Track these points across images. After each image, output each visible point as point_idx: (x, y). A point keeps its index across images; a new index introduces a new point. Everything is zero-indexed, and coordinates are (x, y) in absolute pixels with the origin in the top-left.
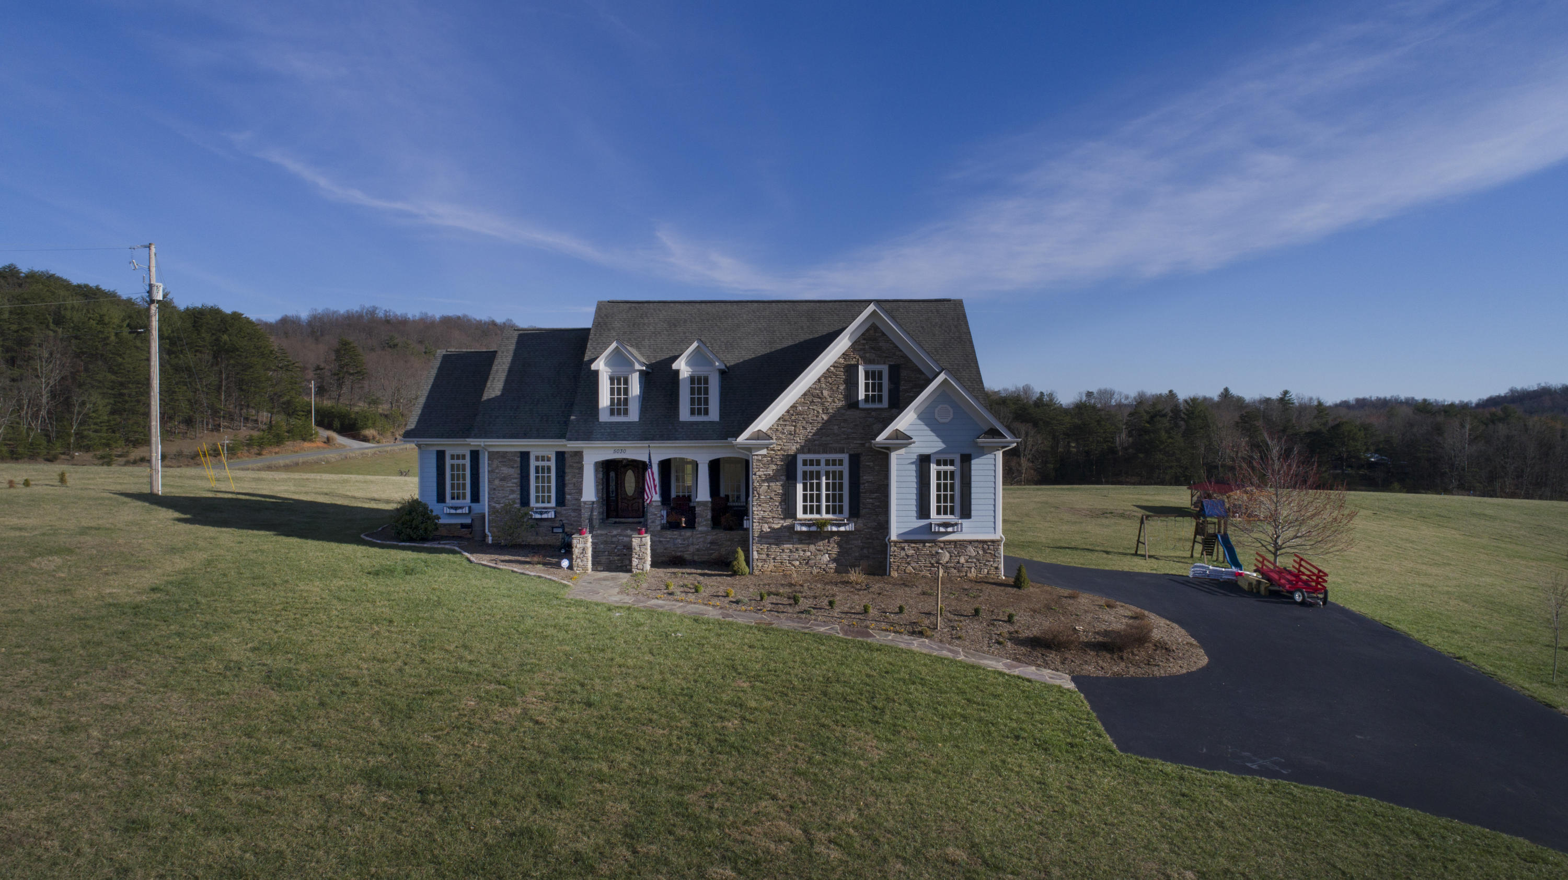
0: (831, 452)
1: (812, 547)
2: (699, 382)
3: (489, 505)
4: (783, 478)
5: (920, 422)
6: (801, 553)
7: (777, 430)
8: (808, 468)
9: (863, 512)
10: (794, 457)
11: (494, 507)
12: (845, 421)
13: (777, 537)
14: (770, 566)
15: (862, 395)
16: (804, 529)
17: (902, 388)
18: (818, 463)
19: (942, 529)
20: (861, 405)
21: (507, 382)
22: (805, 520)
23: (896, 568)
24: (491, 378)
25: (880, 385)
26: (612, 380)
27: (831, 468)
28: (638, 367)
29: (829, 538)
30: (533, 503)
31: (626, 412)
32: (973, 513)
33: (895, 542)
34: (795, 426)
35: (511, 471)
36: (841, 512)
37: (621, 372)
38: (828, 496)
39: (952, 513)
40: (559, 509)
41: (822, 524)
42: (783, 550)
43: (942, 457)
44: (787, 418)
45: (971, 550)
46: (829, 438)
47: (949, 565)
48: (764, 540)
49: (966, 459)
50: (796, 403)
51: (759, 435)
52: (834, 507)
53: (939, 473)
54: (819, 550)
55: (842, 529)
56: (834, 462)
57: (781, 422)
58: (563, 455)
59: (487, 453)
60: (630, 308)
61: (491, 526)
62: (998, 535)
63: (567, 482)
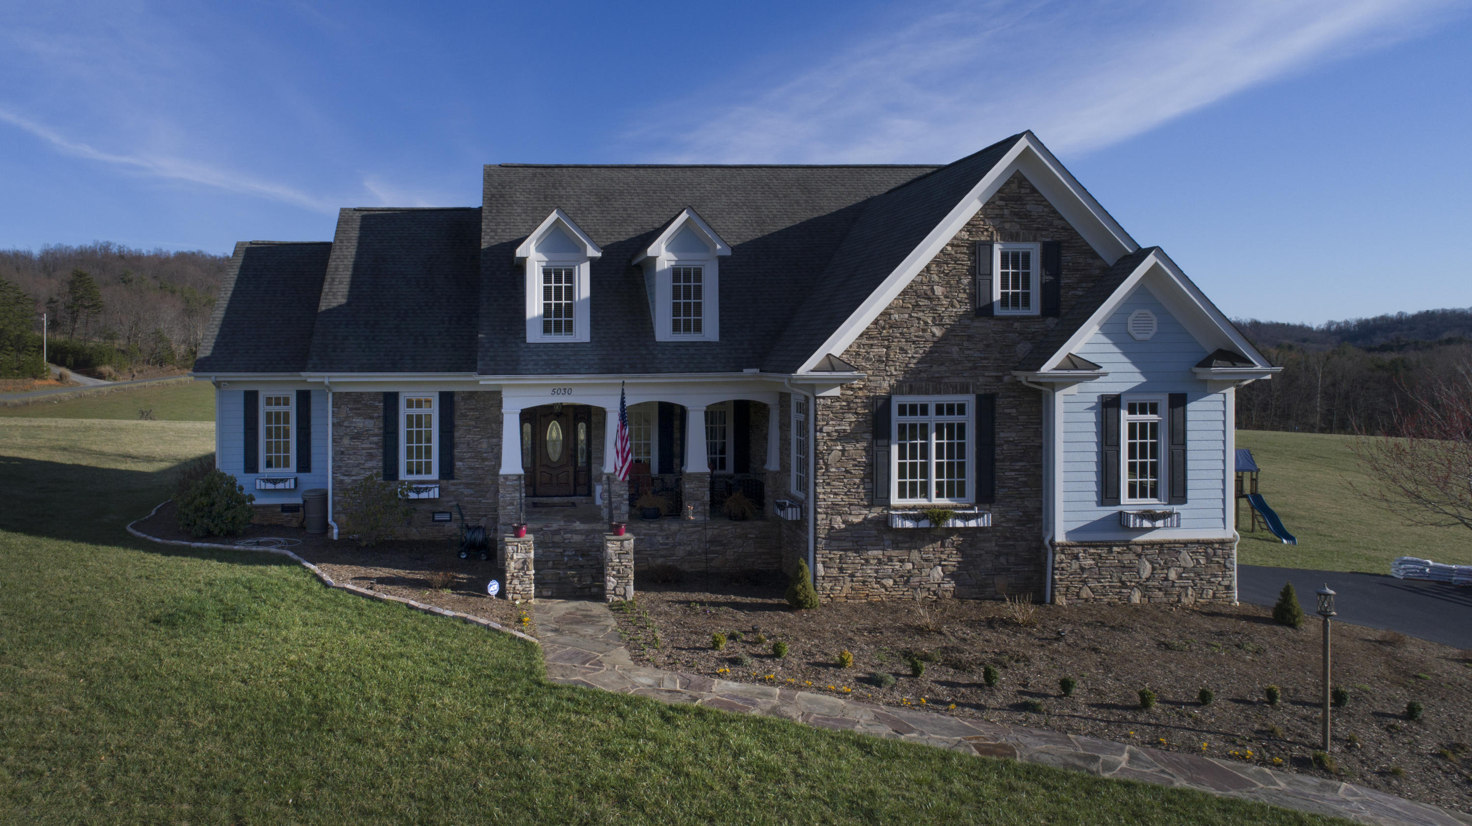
0: (946, 392)
1: (915, 555)
2: (687, 278)
3: (333, 479)
4: (868, 436)
5: (1105, 339)
6: (897, 566)
7: (858, 354)
8: (908, 419)
9: (1000, 493)
10: (888, 400)
11: (342, 482)
12: (970, 338)
13: (856, 539)
14: (844, 588)
15: (997, 296)
16: (909, 524)
17: (1063, 281)
18: (924, 410)
19: (1146, 524)
20: (998, 311)
21: (354, 284)
22: (904, 508)
23: (1063, 590)
24: (328, 278)
25: (1026, 277)
26: (547, 274)
27: (945, 419)
28: (592, 252)
29: (943, 539)
30: (403, 475)
31: (569, 328)
32: (1190, 494)
33: (1063, 547)
34: (888, 347)
35: (370, 424)
36: (962, 494)
37: (563, 260)
38: (939, 466)
39: (1154, 495)
40: (444, 482)
41: (937, 516)
42: (867, 561)
43: (1138, 399)
44: (874, 333)
45: (1186, 559)
46: (943, 368)
47: (1151, 583)
48: (833, 543)
49: (1179, 402)
50: (890, 307)
51: (831, 363)
52: (950, 485)
53: (1132, 426)
54: (926, 560)
55: (972, 524)
56: (951, 409)
57: (865, 341)
58: (456, 398)
59: (330, 396)
60: (535, 175)
61: (339, 513)
62: (1230, 532)
63: (457, 440)
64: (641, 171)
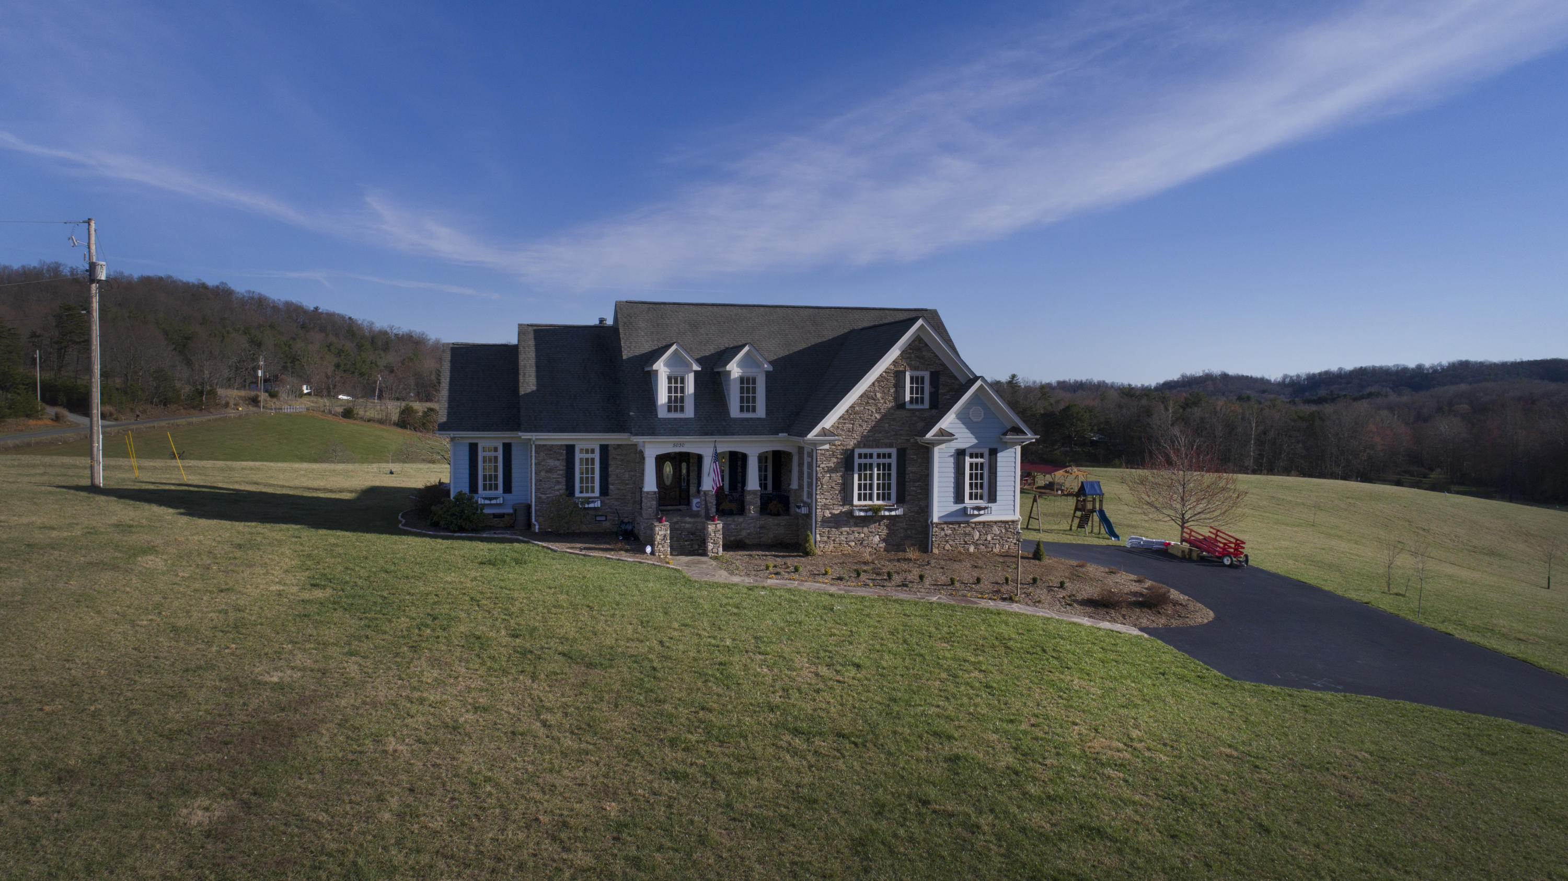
0: (882, 447)
1: (866, 530)
2: (748, 383)
3: (535, 496)
4: (843, 469)
5: (958, 421)
6: (857, 535)
7: (838, 427)
8: (863, 461)
9: (908, 498)
10: (853, 451)
11: (540, 498)
12: (894, 420)
13: (836, 522)
14: (830, 547)
15: (908, 398)
16: (862, 514)
17: (940, 391)
18: (871, 456)
19: (976, 512)
20: (908, 406)
21: (539, 376)
22: (860, 506)
23: (937, 546)
24: (521, 372)
25: (923, 388)
26: (670, 379)
27: (882, 461)
28: (696, 367)
29: (879, 521)
30: (577, 494)
31: (682, 409)
32: (998, 498)
33: (937, 524)
34: (853, 424)
35: (557, 463)
36: (889, 499)
37: (679, 371)
38: (878, 485)
39: (981, 498)
40: (603, 498)
41: (876, 509)
42: (842, 533)
43: (975, 451)
44: (846, 417)
45: (996, 530)
46: (880, 435)
47: (979, 542)
48: (825, 524)
49: (993, 452)
50: (854, 404)
51: (824, 432)
52: (884, 494)
53: (971, 465)
54: (871, 532)
55: (893, 513)
56: (884, 456)
57: (842, 421)
58: (610, 448)
59: (533, 446)
60: (649, 309)
61: (538, 516)
62: (1017, 516)
63: (610, 473)
64: (715, 307)
